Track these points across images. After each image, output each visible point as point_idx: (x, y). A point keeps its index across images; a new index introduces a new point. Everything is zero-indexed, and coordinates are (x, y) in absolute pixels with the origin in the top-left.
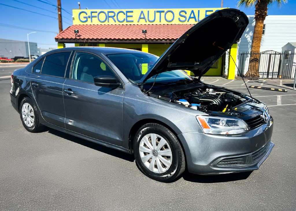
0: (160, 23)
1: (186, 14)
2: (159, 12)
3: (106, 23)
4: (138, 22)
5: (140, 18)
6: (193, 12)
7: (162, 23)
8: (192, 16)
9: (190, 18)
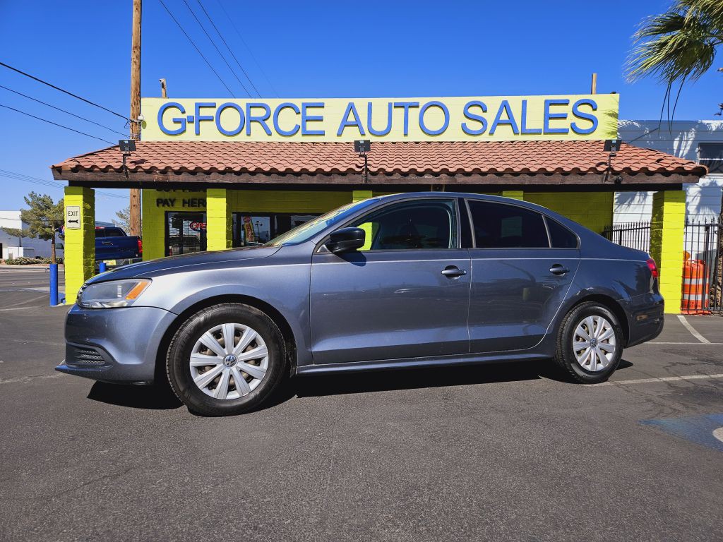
0: (406, 139)
1: (485, 111)
2: (403, 107)
3: (242, 137)
4: (339, 135)
5: (345, 124)
6: (505, 105)
7: (411, 139)
8: (504, 117)
9: (498, 122)
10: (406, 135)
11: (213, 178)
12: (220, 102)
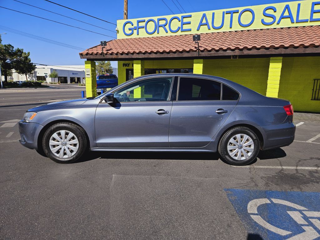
0: (231, 30)
1: (275, 11)
2: (230, 13)
3: (155, 35)
4: (198, 30)
5: (201, 24)
6: (287, 7)
7: (233, 29)
8: (286, 14)
9: (282, 17)
10: (231, 27)
11: (135, 56)
12: (147, 19)
